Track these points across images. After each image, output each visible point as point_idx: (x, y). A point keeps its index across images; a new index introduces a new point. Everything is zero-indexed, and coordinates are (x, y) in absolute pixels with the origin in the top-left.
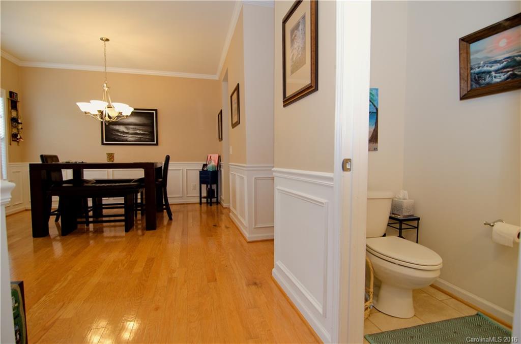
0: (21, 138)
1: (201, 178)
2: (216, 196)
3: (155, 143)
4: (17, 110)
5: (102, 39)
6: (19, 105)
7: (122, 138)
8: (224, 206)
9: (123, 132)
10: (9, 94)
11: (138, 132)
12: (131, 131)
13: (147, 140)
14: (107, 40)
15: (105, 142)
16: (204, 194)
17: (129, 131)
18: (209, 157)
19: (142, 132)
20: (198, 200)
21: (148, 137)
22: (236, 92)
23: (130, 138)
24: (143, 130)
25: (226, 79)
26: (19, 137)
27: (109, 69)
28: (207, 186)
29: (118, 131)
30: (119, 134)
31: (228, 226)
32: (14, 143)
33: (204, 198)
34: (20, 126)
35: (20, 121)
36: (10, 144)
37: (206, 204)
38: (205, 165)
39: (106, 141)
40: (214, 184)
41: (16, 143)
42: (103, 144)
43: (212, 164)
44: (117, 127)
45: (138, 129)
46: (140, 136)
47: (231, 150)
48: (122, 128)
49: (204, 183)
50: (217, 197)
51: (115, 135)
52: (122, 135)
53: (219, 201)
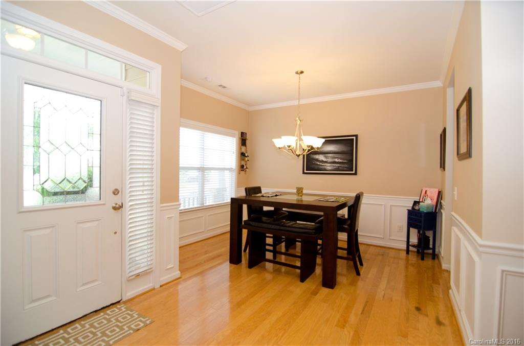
0: (247, 168)
1: (409, 219)
2: (431, 246)
3: (354, 172)
4: (246, 146)
5: (297, 73)
6: (247, 142)
7: (321, 167)
8: (443, 268)
9: (322, 161)
10: (240, 133)
11: (336, 160)
12: (330, 160)
13: (345, 169)
14: (302, 72)
15: (305, 171)
16: (414, 240)
17: (328, 160)
18: (423, 192)
19: (340, 161)
20: (404, 246)
21: (346, 166)
22: (465, 104)
23: (329, 167)
24: (341, 159)
25: (452, 83)
26: (245, 167)
27: (303, 102)
28: (419, 232)
29: (317, 160)
30: (318, 163)
31: (441, 318)
32: (243, 173)
33: (413, 246)
34: (246, 159)
35: (246, 155)
36: (239, 174)
37: (416, 254)
38: (416, 203)
39: (307, 170)
40: (429, 230)
41: (244, 172)
42: (304, 173)
43: (428, 203)
44: (317, 157)
45: (336, 158)
46: (339, 165)
47: (455, 193)
48: (321, 157)
49: (414, 227)
50: (434, 248)
51: (315, 164)
52: (321, 164)
53: (436, 253)
